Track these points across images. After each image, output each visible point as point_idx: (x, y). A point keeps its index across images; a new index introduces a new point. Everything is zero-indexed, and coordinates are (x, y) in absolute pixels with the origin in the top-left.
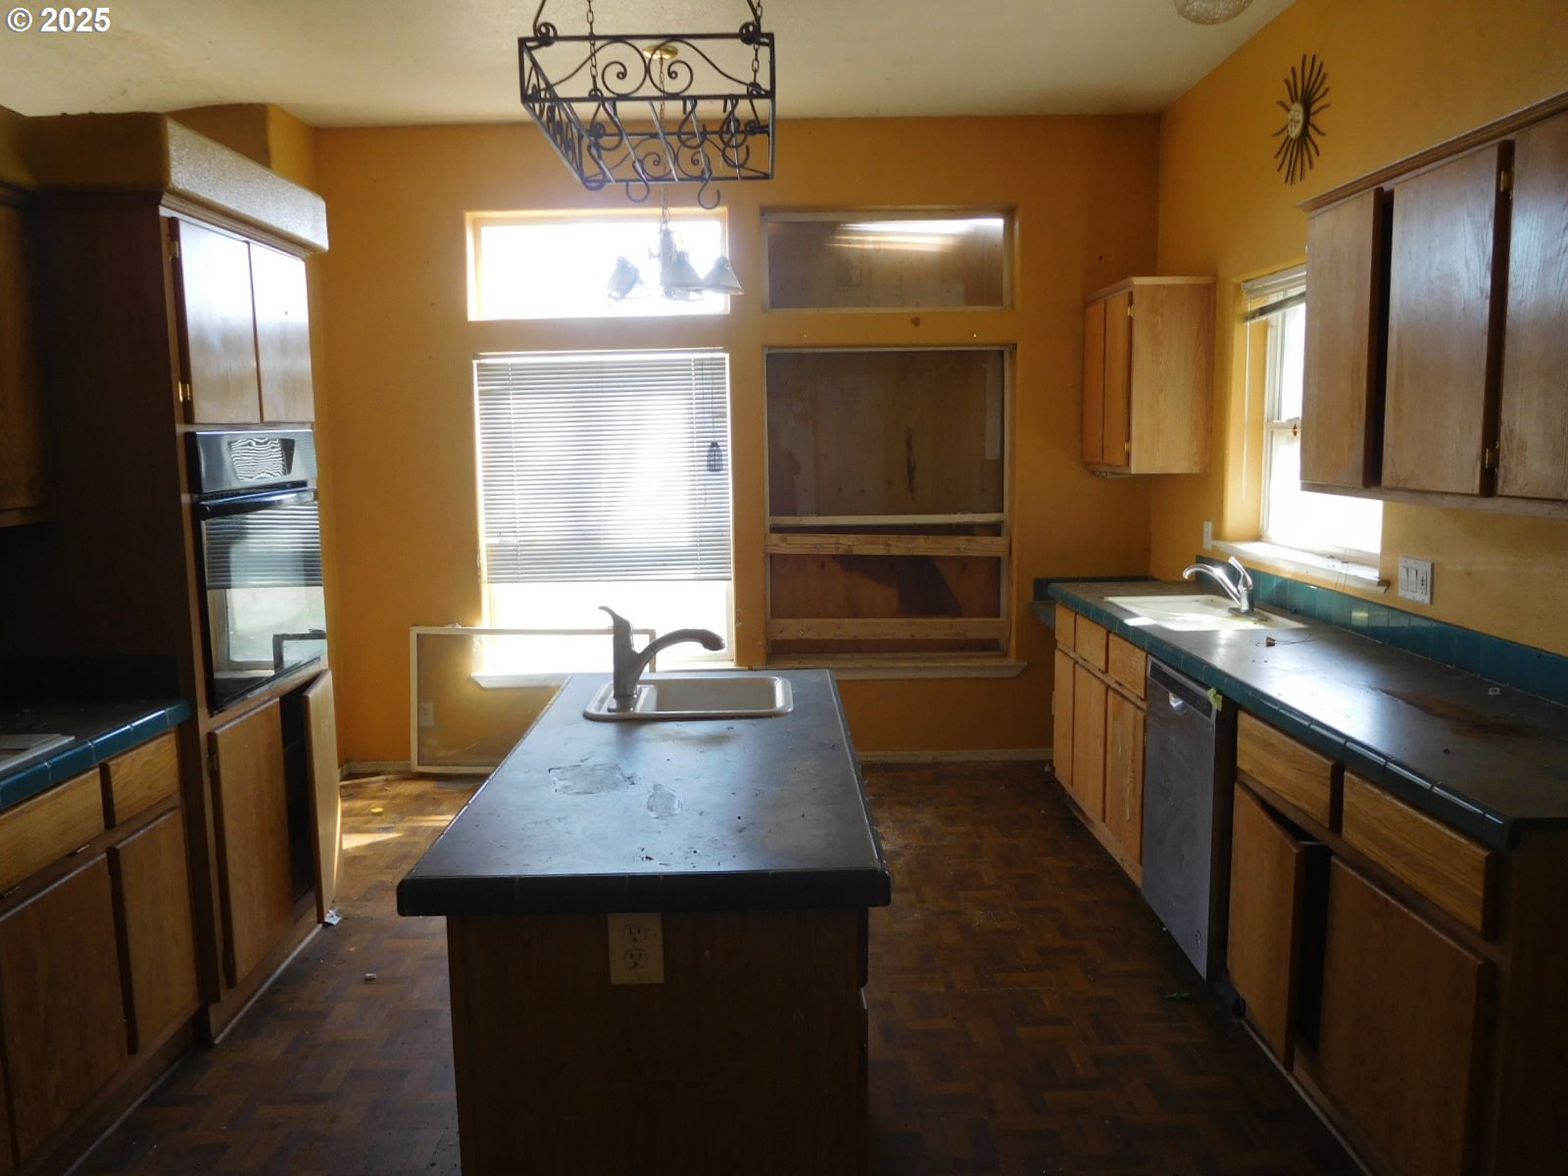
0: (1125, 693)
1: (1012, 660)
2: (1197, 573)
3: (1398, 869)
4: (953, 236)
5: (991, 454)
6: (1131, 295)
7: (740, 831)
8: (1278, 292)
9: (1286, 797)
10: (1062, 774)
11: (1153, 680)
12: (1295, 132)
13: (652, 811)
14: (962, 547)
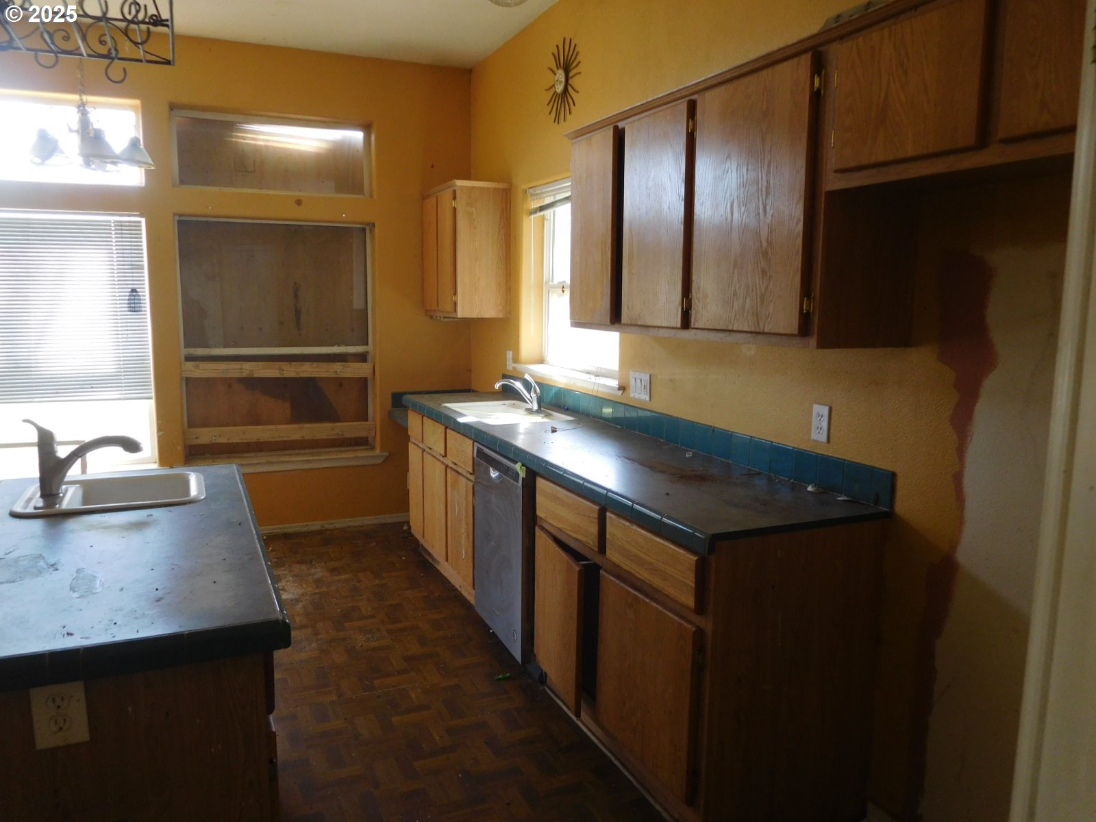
0: (460, 470)
1: (378, 452)
2: (503, 385)
3: (643, 574)
4: (327, 141)
5: (357, 304)
6: (454, 192)
7: (157, 601)
8: (550, 196)
9: (570, 533)
10: (416, 531)
11: (479, 459)
12: (560, 88)
13: (74, 592)
14: (338, 371)
